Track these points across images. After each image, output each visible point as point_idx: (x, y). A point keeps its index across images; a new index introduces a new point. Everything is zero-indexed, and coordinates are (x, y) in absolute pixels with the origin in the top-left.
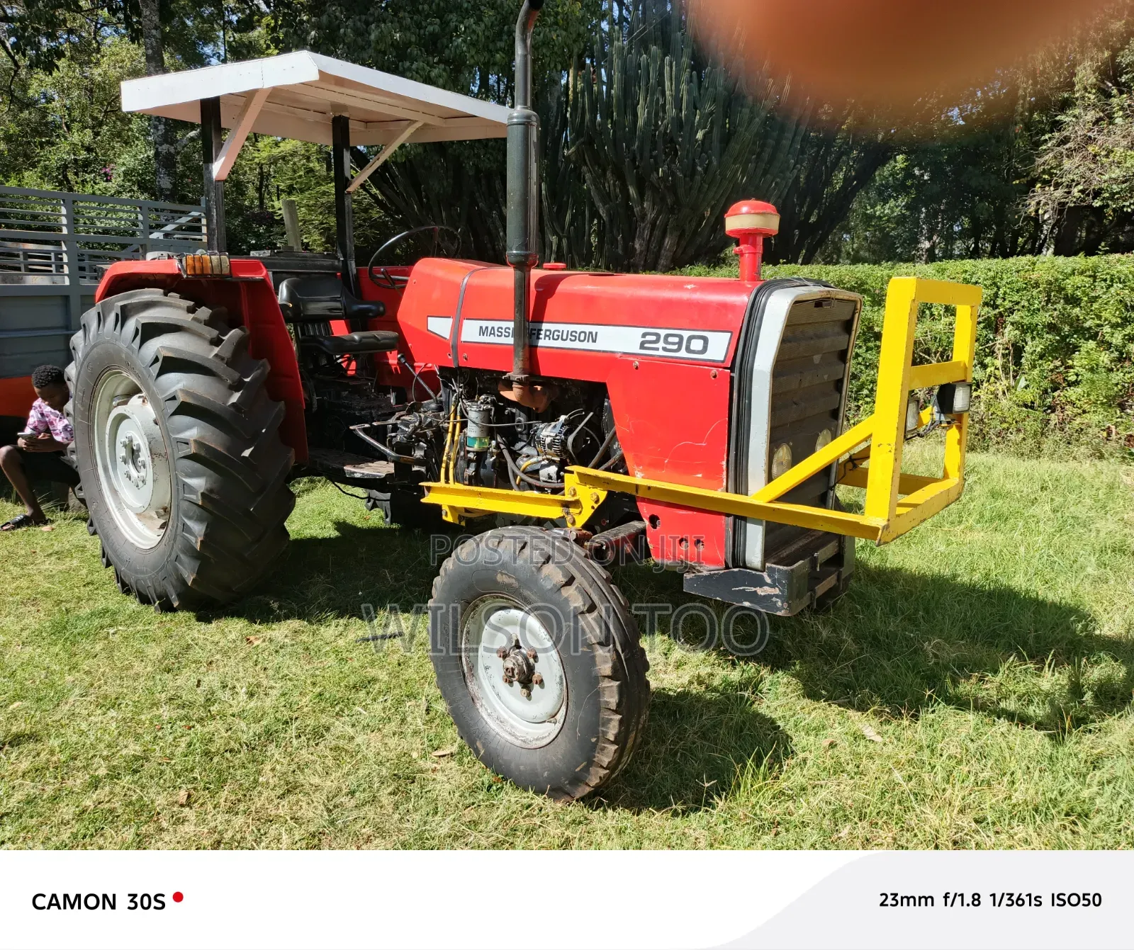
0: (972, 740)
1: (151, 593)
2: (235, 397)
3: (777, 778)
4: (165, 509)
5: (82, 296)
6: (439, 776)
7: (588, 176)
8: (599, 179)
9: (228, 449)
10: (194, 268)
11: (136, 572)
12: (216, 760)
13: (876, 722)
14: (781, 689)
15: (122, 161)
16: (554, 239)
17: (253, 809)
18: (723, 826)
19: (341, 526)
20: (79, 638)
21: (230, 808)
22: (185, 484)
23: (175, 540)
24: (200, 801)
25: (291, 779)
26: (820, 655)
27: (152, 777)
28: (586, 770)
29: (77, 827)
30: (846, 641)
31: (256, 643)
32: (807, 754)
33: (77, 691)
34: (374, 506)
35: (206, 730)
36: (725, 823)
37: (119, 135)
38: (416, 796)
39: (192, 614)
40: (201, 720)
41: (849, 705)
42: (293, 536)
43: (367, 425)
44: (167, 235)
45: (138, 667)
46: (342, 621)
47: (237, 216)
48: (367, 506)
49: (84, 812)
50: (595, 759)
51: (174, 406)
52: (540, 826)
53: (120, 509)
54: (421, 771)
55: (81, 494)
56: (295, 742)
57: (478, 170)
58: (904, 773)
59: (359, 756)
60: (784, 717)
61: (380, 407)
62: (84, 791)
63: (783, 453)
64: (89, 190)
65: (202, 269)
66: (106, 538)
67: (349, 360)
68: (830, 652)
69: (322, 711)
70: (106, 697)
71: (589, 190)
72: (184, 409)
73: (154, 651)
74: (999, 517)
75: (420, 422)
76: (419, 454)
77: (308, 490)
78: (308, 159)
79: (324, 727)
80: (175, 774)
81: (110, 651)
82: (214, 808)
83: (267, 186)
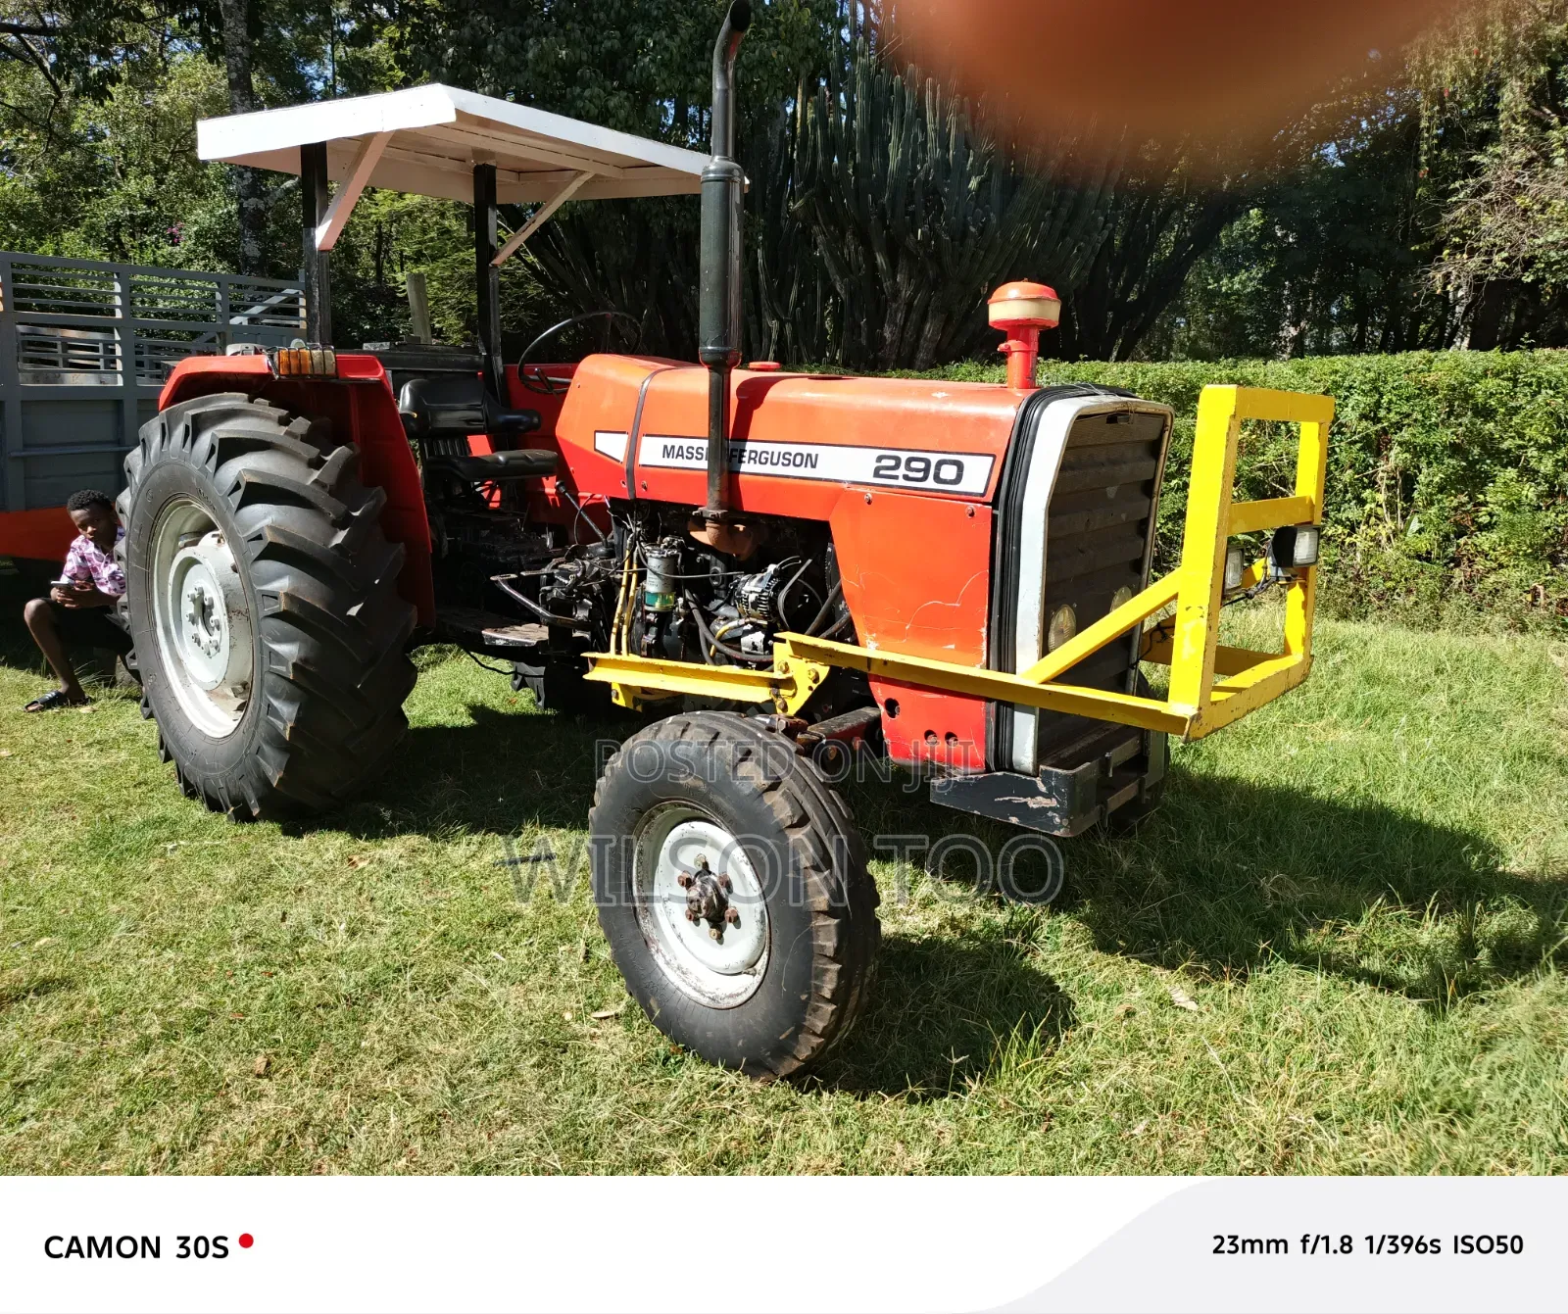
0: (1319, 1010)
1: (223, 797)
2: (340, 537)
3: (1052, 1054)
4: (244, 685)
5: (140, 401)
6: (600, 1044)
7: (820, 239)
8: (836, 242)
9: (329, 606)
10: (289, 366)
11: (205, 768)
12: (304, 1017)
13: (1190, 984)
14: (1063, 939)
15: (193, 218)
16: (774, 324)
17: (352, 1082)
18: (976, 1117)
19: (478, 711)
20: (126, 855)
21: (321, 1080)
22: (271, 651)
23: (256, 726)
24: (283, 1071)
25: (404, 1044)
26: (1119, 893)
27: (220, 1039)
28: (794, 1037)
29: (122, 1101)
30: (1153, 875)
31: (361, 865)
32: (1094, 1024)
33: (123, 924)
34: (523, 685)
35: (292, 978)
36: (980, 1113)
37: (190, 183)
38: (568, 1069)
39: (276, 826)
40: (286, 965)
41: (1155, 960)
42: (413, 724)
43: (513, 576)
44: (253, 320)
45: (204, 894)
46: (476, 838)
47: (346, 292)
48: (513, 685)
49: (130, 1081)
50: (806, 1024)
51: (258, 548)
52: (731, 1112)
53: (185, 684)
54: (575, 1037)
55: (134, 664)
56: (409, 996)
57: (671, 231)
58: (1223, 1051)
59: (495, 1016)
60: (1065, 975)
61: (531, 552)
62: (132, 1055)
63: (1064, 618)
64: (149, 256)
65: (300, 367)
66: (165, 724)
67: (492, 489)
68: (1132, 889)
69: (447, 956)
70: (161, 933)
71: (822, 257)
72: (273, 552)
73: (227, 874)
74: (1376, 709)
75: (584, 572)
76: (582, 614)
77: (435, 663)
78: (443, 215)
79: (448, 976)
80: (251, 1034)
81: (168, 871)
82: (302, 1079)
83: (387, 252)
